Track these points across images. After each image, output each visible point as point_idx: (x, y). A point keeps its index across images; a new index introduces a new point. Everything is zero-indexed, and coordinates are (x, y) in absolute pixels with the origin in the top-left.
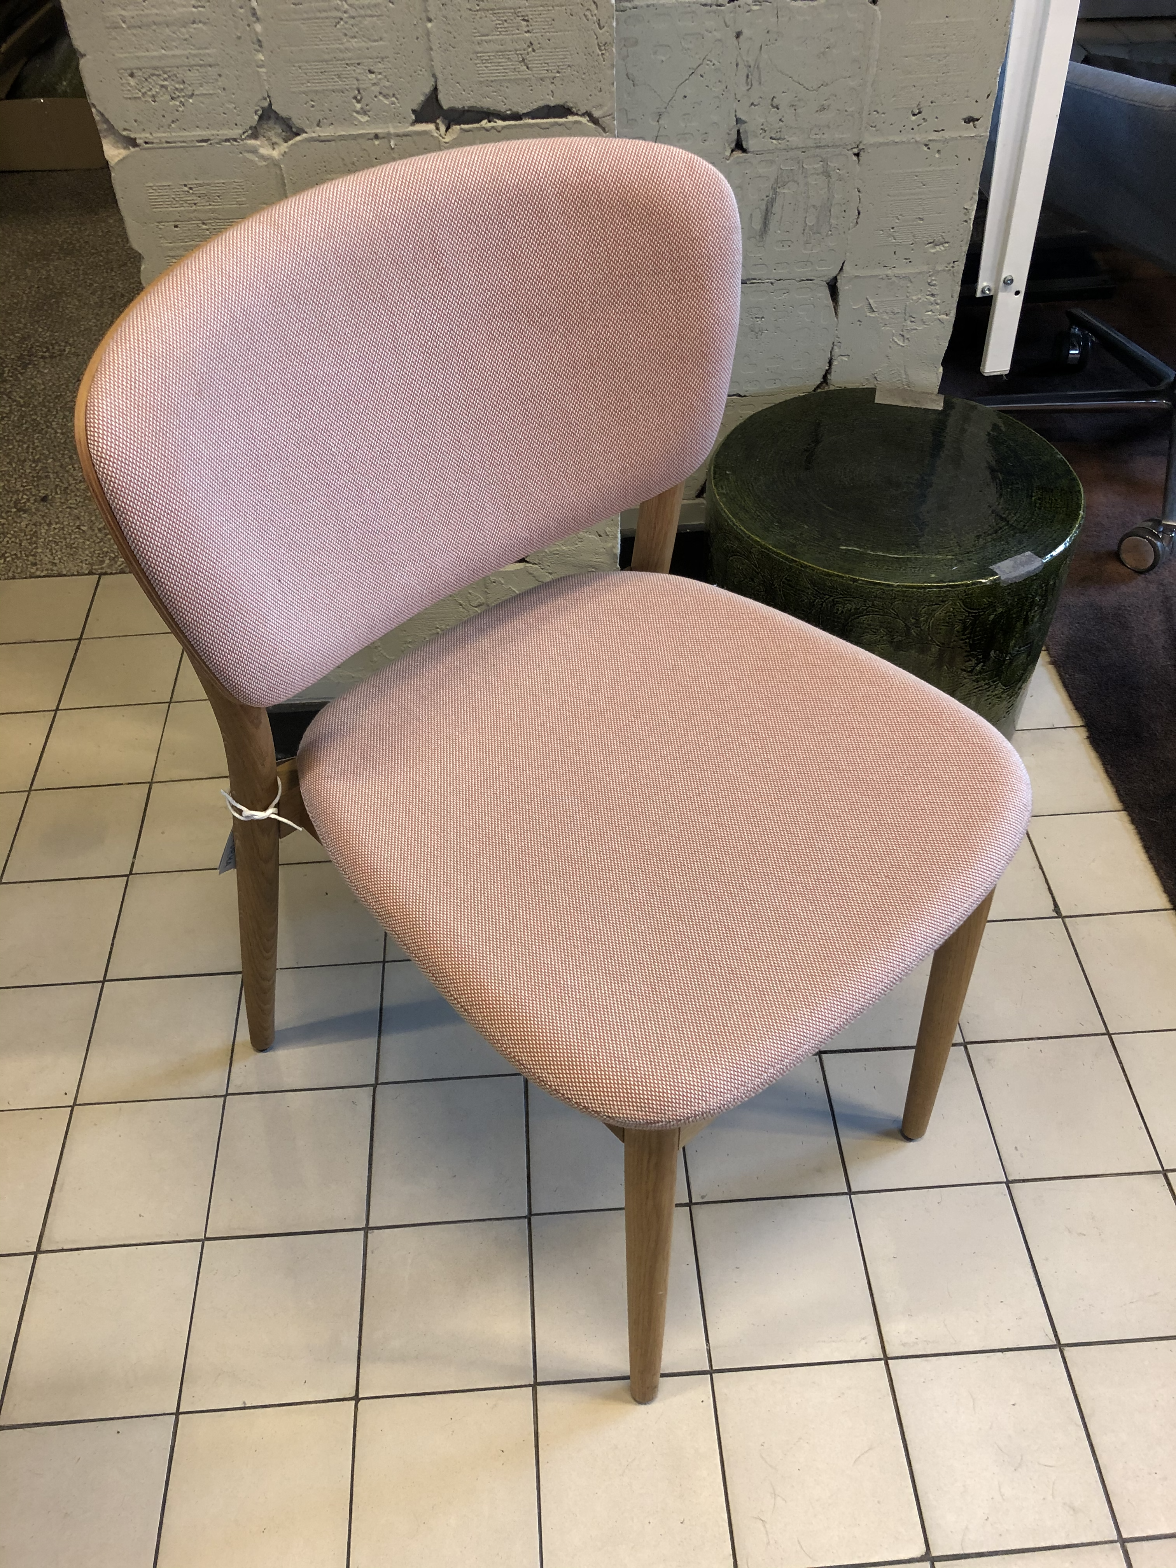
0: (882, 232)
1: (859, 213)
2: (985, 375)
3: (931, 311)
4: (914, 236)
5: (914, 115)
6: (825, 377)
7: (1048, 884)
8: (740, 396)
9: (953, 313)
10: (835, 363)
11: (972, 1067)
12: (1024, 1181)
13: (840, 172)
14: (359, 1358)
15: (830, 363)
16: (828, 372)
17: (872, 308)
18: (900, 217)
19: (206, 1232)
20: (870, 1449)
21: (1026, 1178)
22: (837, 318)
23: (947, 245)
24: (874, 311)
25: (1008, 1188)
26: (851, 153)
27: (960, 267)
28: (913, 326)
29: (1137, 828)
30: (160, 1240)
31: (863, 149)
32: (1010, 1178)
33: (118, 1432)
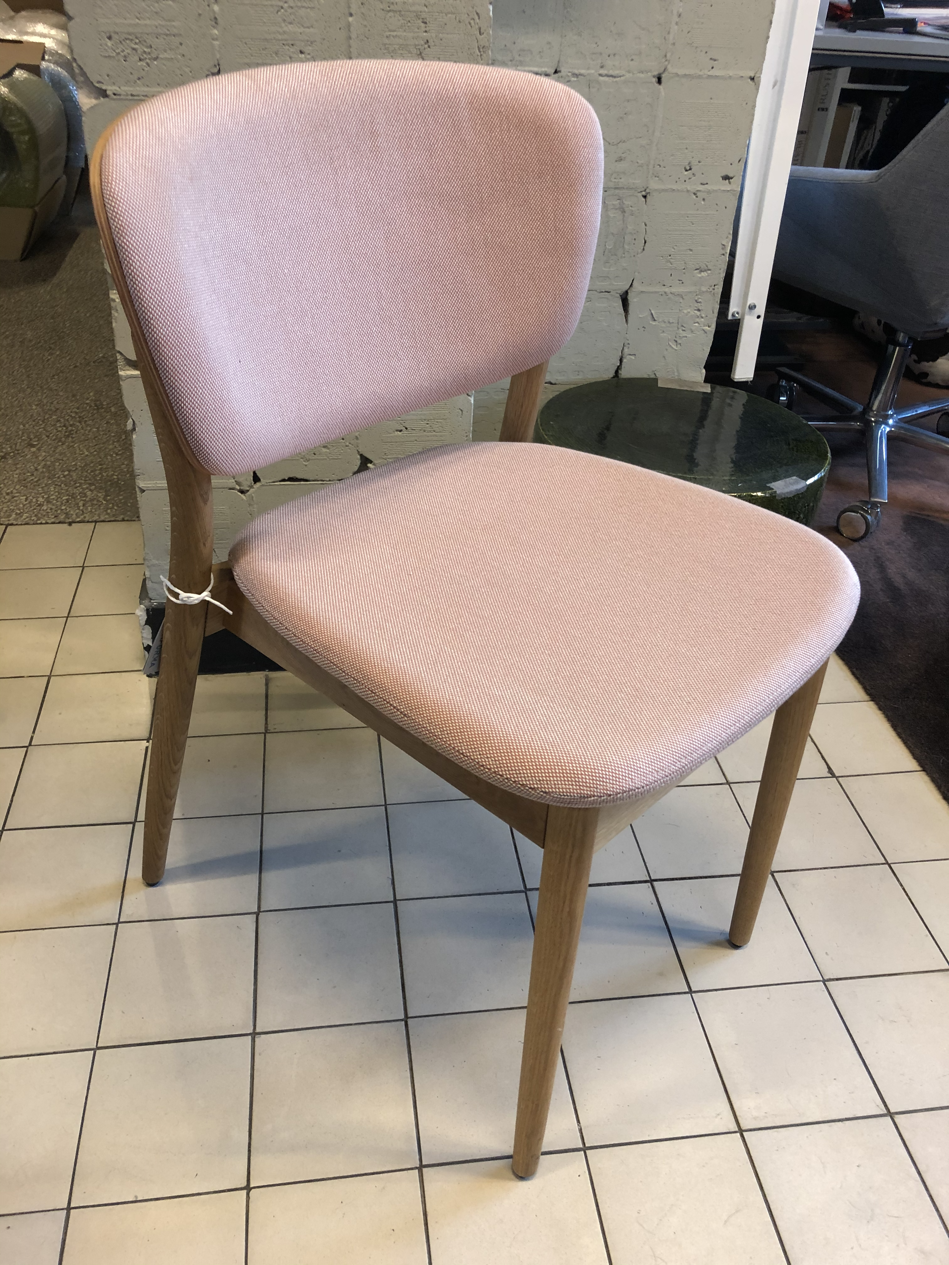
0: (662, 258)
1: (645, 242)
2: (735, 380)
3: (698, 323)
4: (685, 263)
5: (686, 171)
6: (617, 372)
7: (821, 753)
8: (551, 383)
9: (714, 326)
10: (625, 360)
11: (780, 890)
12: (837, 979)
13: (633, 209)
14: (249, 1151)
15: (621, 361)
16: (619, 368)
17: (653, 318)
18: (675, 247)
19: (97, 1042)
20: (737, 1211)
21: (839, 977)
22: (627, 324)
23: (709, 272)
24: (655, 320)
25: (825, 985)
26: (640, 195)
27: (719, 289)
28: (684, 334)
29: (884, 713)
30: (52, 1051)
31: (649, 193)
32: (826, 978)
33: (9, 1228)
